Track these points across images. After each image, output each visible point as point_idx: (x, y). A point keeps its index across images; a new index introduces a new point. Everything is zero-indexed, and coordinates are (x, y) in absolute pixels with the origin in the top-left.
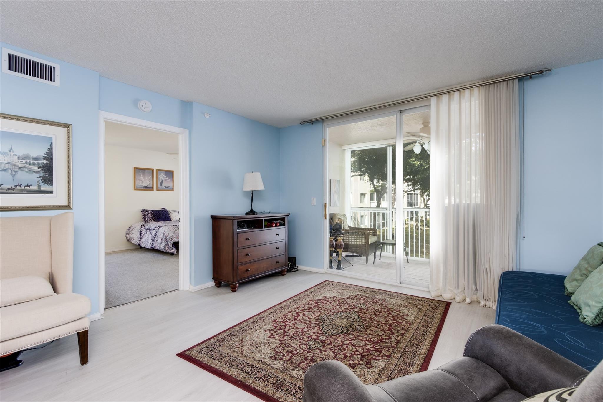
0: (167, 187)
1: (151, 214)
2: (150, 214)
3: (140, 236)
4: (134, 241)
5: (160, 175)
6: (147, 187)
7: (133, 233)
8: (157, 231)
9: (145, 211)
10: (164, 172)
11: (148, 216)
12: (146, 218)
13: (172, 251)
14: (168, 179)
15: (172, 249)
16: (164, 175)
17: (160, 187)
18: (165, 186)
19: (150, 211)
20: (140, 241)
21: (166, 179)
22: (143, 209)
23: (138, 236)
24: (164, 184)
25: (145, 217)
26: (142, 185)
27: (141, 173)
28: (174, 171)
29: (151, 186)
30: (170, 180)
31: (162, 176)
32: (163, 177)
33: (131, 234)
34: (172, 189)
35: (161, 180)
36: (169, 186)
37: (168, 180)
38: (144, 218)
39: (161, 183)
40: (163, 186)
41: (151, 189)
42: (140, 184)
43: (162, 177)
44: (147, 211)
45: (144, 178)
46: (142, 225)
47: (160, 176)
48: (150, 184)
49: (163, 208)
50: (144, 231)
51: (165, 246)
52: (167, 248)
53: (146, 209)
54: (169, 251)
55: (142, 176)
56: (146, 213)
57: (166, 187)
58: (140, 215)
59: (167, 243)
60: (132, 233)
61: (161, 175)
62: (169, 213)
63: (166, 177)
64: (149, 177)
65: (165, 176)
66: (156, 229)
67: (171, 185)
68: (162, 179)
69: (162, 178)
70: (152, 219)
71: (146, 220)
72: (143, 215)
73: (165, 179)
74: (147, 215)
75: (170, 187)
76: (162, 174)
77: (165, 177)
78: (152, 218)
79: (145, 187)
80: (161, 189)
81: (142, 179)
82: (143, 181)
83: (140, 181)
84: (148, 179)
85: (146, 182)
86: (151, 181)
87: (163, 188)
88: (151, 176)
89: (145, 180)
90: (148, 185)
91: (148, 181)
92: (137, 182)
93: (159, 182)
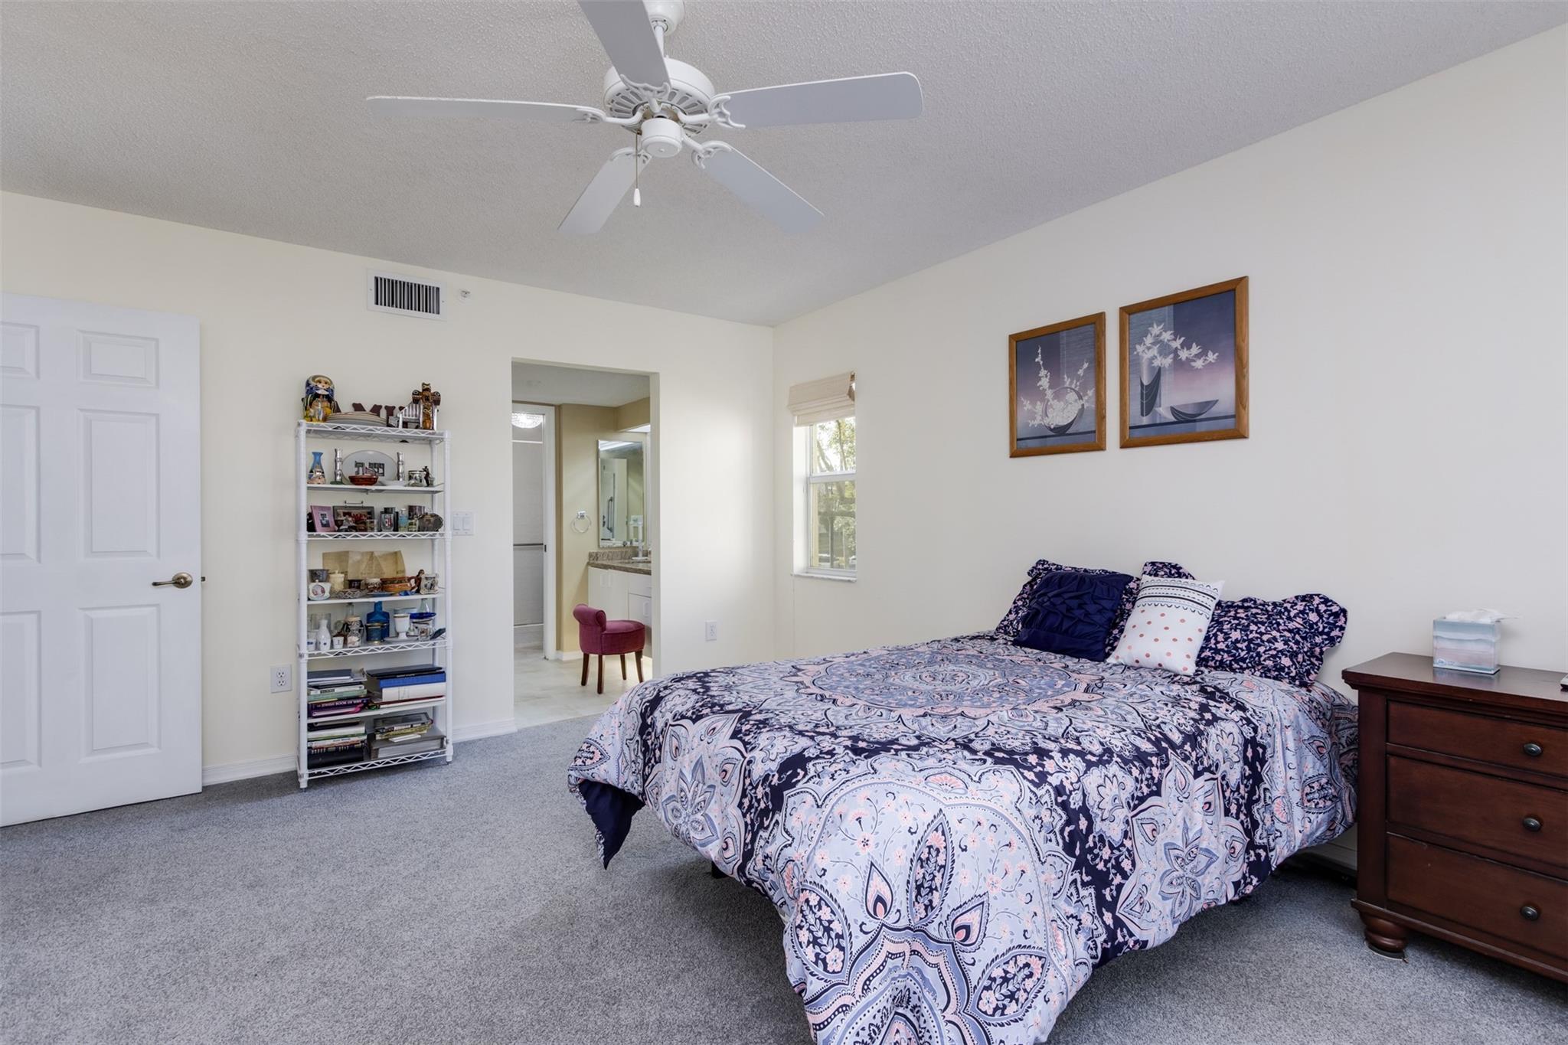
0: (1190, 411)
5: (1141, 342)
6: (1070, 431)
14: (1199, 356)
16: (1167, 336)
17: (1145, 420)
18: (1174, 411)
21: (1184, 354)
24: (1174, 397)
26: (1047, 421)
27: (1038, 359)
29: (1088, 423)
30: (1212, 357)
31: (1157, 342)
32: (1165, 350)
34: (1234, 428)
35: (1151, 368)
36: (1209, 404)
37: (1199, 364)
39: (1150, 395)
40: (1163, 412)
41: (1090, 441)
42: (1034, 419)
43: (1155, 351)
45: (1055, 382)
47: (1140, 348)
48: (1082, 411)
55: (1043, 372)
57: (1183, 418)
61: (1149, 340)
63: (1186, 345)
64: (1081, 372)
65: (1176, 335)
67: (1220, 391)
68: (1158, 362)
69: (1152, 359)
73: (1176, 356)
75: (1215, 411)
76: (1156, 330)
77: (1177, 344)
79: (1061, 431)
80: (1152, 433)
81: (1044, 390)
82: (1048, 401)
83: (1039, 403)
84: (1073, 386)
85: (1062, 403)
86: (1091, 393)
87: (1163, 421)
88: (1086, 365)
89: (1057, 396)
90: (1072, 422)
91: (1072, 396)
92: (1025, 408)
93: (1135, 392)
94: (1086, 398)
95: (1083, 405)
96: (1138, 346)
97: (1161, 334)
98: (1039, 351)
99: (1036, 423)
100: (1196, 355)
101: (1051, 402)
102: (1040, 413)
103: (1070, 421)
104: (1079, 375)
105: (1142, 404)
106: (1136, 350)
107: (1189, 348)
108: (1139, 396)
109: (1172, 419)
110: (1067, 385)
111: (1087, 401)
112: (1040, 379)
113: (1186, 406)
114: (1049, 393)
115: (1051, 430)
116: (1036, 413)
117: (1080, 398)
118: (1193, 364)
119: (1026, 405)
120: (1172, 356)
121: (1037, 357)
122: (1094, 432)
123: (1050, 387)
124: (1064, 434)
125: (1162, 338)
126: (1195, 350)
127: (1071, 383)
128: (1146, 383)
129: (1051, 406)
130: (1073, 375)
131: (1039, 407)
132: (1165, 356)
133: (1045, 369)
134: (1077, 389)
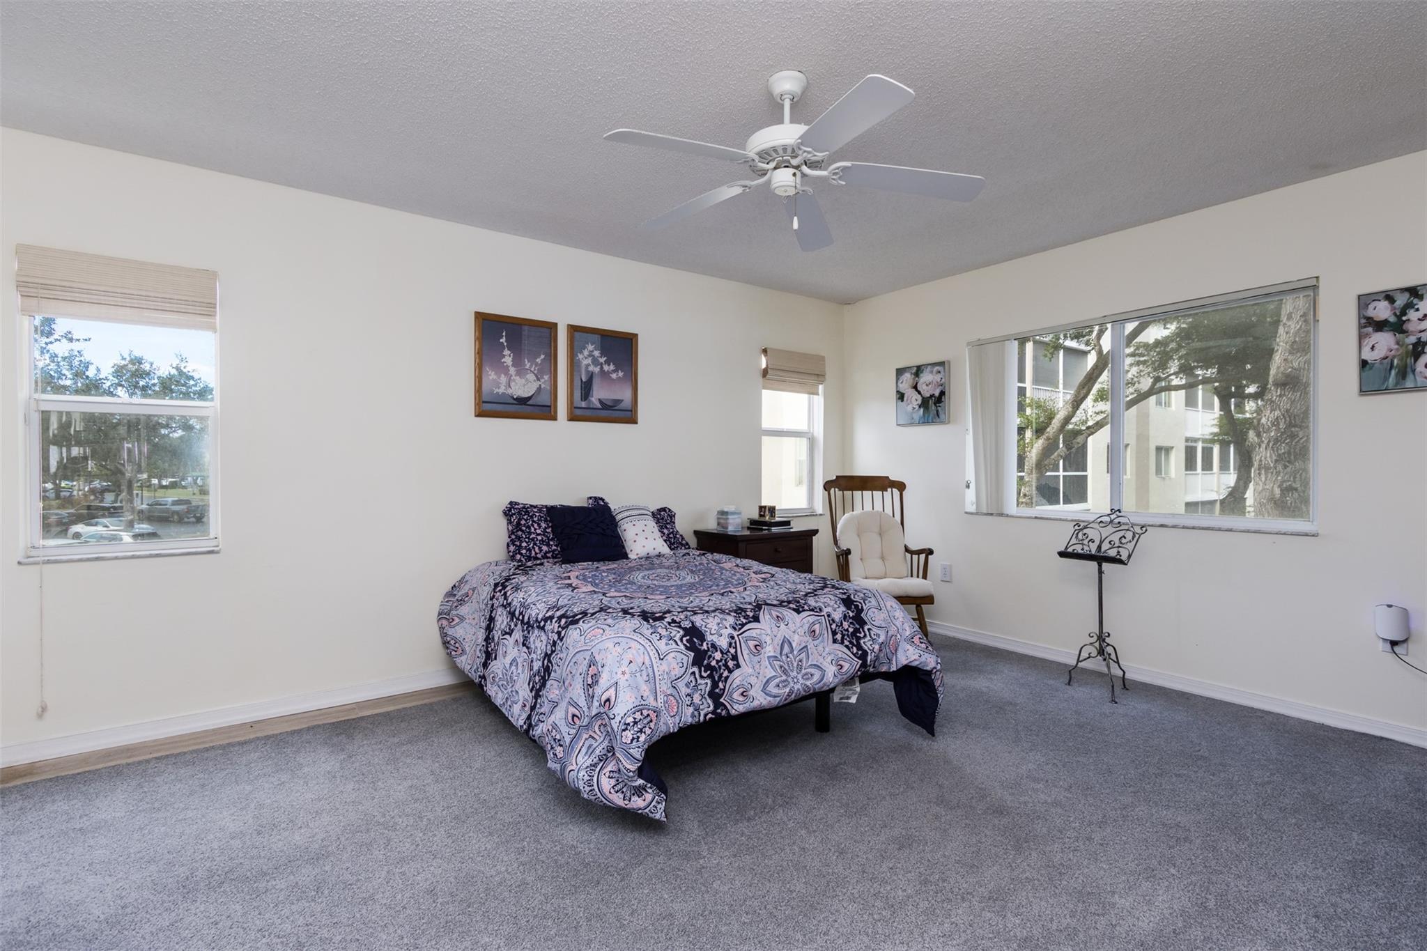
0: (609, 403)
1: (543, 525)
2: (540, 527)
3: (487, 639)
4: (463, 658)
5: (581, 352)
6: (530, 402)
7: (462, 619)
8: (554, 643)
9: (520, 511)
10: (597, 337)
11: (530, 533)
12: (524, 544)
13: (637, 803)
14: (614, 371)
15: (639, 791)
16: (597, 353)
17: (583, 404)
18: (600, 401)
19: (540, 510)
20: (485, 665)
21: (606, 368)
22: (511, 503)
23: (481, 635)
24: (600, 393)
25: (519, 538)
26: (509, 392)
27: (503, 340)
28: (636, 335)
29: (545, 399)
30: (621, 374)
31: (591, 355)
32: (595, 361)
33: (457, 620)
34: (629, 417)
35: (587, 371)
36: (619, 401)
37: (614, 376)
38: (513, 542)
39: (587, 388)
40: (594, 400)
41: (546, 412)
42: (499, 388)
43: (589, 361)
44: (527, 512)
45: (517, 362)
46: (496, 585)
47: (580, 356)
48: (539, 389)
49: (595, 498)
50: (502, 620)
51: (595, 765)
52: (607, 784)
53: (525, 499)
54: (618, 800)
55: (506, 352)
56: (523, 522)
57: (605, 406)
58: (499, 530)
59: (606, 743)
60: (458, 616)
61: (586, 353)
62: (618, 518)
63: (607, 362)
64: (539, 360)
65: (602, 354)
66: (548, 627)
67: (625, 395)
68: (591, 368)
69: (588, 365)
70: (545, 548)
71: (524, 551)
72: (510, 528)
73: (602, 368)
74: (529, 527)
75: (622, 406)
76: (590, 347)
77: (602, 360)
78: (548, 545)
79: (522, 401)
80: (588, 413)
81: (508, 366)
82: (511, 376)
83: (503, 375)
84: (532, 369)
85: (524, 380)
86: (546, 377)
87: (595, 407)
88: (543, 357)
89: (519, 373)
90: (532, 396)
91: (531, 377)
92: (491, 378)
93: (577, 384)
94: (543, 380)
95: (540, 385)
96: (579, 354)
97: (593, 351)
98: (504, 334)
99: (501, 390)
100: (612, 370)
101: (513, 377)
102: (504, 384)
103: (530, 395)
104: (537, 363)
105: (582, 393)
106: (578, 356)
107: (609, 365)
108: (580, 387)
109: (599, 406)
110: (528, 366)
111: (544, 383)
112: (504, 356)
113: (607, 399)
114: (512, 370)
115: (514, 399)
116: (500, 383)
117: (538, 379)
118: (611, 375)
119: (490, 375)
120: (599, 367)
121: (502, 337)
122: (550, 406)
123: (513, 365)
124: (525, 404)
125: (593, 354)
126: (612, 367)
127: (531, 366)
128: (584, 380)
129: (514, 380)
130: (532, 361)
131: (503, 379)
132: (596, 366)
133: (508, 350)
134: (536, 372)
